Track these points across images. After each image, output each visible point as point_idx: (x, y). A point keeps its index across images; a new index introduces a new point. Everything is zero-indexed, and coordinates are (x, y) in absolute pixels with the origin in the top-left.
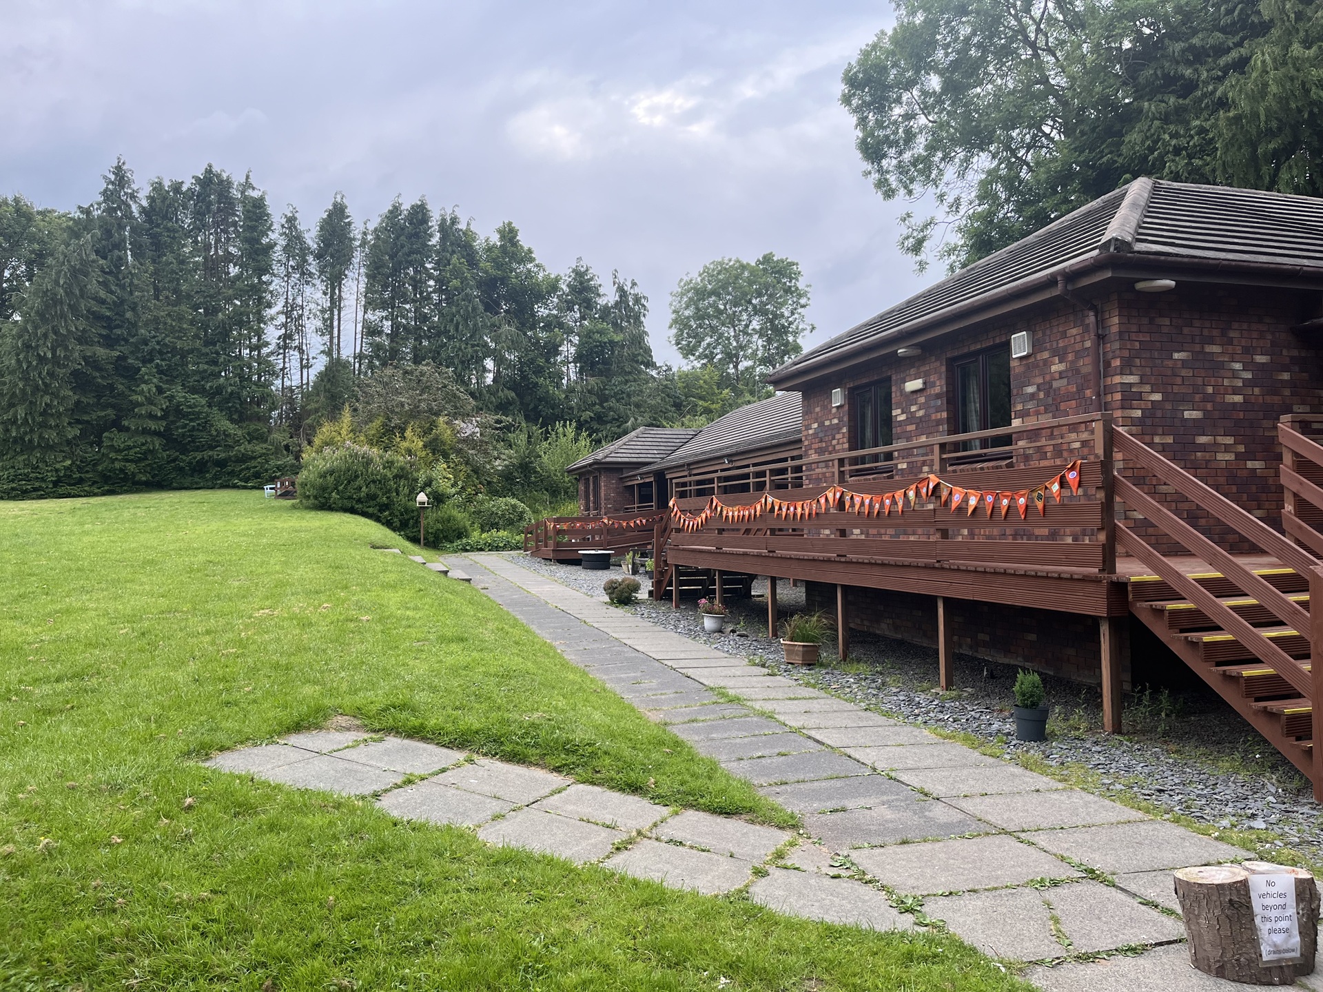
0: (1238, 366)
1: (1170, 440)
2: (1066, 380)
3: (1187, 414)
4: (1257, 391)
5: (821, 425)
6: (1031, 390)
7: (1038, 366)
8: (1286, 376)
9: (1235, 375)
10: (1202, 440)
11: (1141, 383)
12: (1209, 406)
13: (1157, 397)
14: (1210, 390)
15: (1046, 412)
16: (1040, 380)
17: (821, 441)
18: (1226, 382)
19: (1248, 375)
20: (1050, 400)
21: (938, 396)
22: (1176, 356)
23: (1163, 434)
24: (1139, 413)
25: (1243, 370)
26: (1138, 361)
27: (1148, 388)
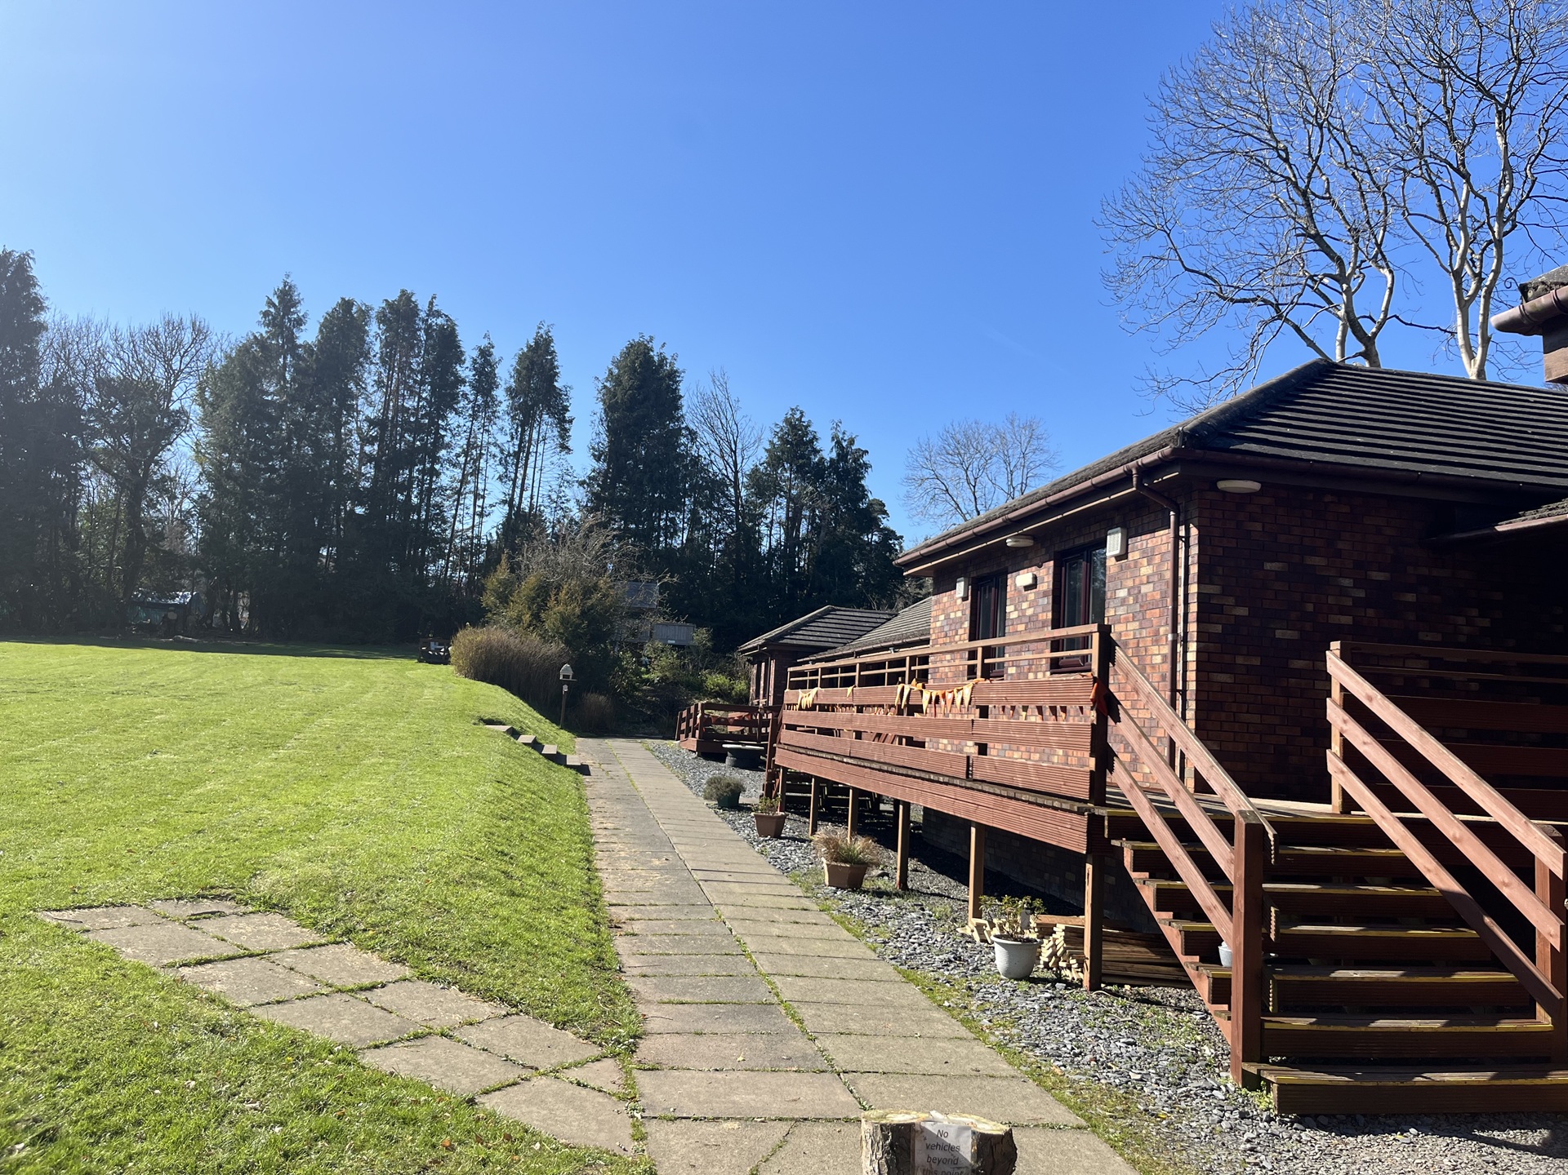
0: (1347, 582)
1: (1256, 661)
2: (1151, 585)
3: (1279, 634)
4: (1370, 612)
5: (947, 618)
6: (1122, 593)
7: (1129, 567)
8: (1411, 597)
9: (1343, 592)
10: (1298, 664)
11: (1224, 594)
12: (1308, 626)
13: (1243, 611)
14: (1310, 607)
15: (1133, 621)
16: (1130, 583)
17: (946, 636)
18: (1331, 600)
19: (1361, 594)
20: (1137, 607)
21: (1045, 594)
22: (1268, 566)
23: (1248, 655)
24: (1219, 629)
25: (1354, 587)
26: (1220, 570)
27: (1231, 600)
